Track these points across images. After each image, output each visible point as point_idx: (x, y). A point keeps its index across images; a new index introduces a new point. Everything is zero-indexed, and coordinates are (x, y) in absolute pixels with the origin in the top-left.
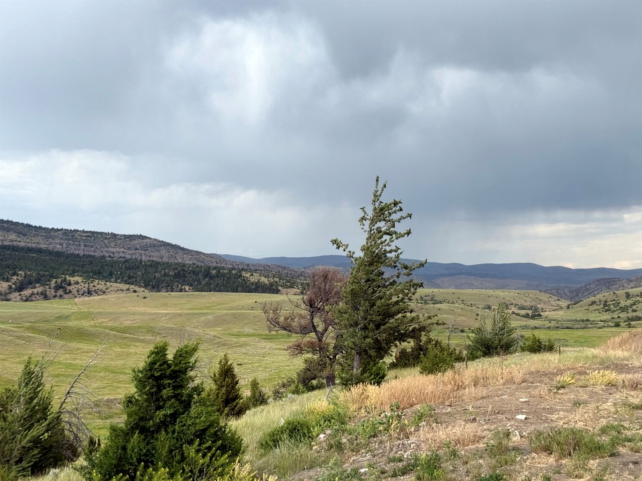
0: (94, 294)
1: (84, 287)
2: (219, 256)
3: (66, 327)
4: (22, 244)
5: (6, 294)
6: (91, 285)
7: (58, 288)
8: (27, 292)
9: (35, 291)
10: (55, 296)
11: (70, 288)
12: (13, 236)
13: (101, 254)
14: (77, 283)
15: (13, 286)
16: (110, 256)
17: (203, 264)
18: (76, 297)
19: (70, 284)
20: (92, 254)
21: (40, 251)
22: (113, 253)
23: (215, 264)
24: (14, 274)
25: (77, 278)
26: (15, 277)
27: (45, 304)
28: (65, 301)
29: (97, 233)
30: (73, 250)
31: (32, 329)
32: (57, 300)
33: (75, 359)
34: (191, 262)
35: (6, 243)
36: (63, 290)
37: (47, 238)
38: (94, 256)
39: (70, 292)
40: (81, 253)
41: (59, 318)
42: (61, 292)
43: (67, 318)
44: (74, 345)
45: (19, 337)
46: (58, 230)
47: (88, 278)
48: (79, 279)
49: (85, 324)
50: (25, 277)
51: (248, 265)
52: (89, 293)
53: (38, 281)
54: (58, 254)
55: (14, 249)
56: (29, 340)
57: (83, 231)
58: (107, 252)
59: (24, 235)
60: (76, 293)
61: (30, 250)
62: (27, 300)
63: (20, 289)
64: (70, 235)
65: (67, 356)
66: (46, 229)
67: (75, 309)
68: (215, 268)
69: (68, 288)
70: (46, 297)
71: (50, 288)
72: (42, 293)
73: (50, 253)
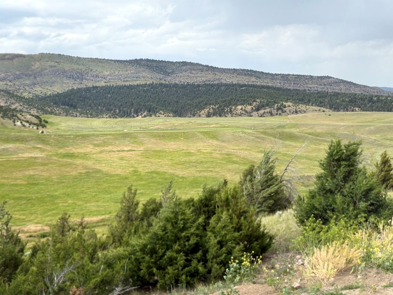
0: (299, 113)
1: (293, 108)
2: (379, 88)
3: (284, 132)
4: (259, 84)
5: (250, 113)
6: (298, 107)
7: (278, 109)
8: (261, 112)
9: (266, 111)
10: (277, 114)
11: (285, 109)
12: (253, 79)
13: (303, 89)
14: (289, 106)
15: (254, 108)
16: (309, 90)
17: (368, 94)
18: (288, 115)
19: (285, 107)
20: (298, 88)
21: (268, 87)
22: (311, 88)
23: (376, 94)
24: (254, 101)
25: (289, 104)
26: (255, 103)
27: (272, 118)
28: (283, 117)
29: (301, 76)
30: (287, 86)
31: (264, 133)
32: (278, 116)
33: (288, 151)
34: (360, 93)
35: (250, 83)
36: (281, 110)
37: (272, 79)
38: (299, 90)
39: (285, 111)
40: (292, 88)
41: (279, 127)
42: (280, 112)
43: (283, 127)
44: (287, 142)
45: (257, 138)
46: (278, 75)
47: (296, 103)
48: (291, 104)
49: (294, 131)
50: (260, 103)
52: (296, 112)
53: (267, 105)
54: (279, 89)
55: (254, 86)
56: (263, 139)
57: (293, 75)
58: (307, 87)
59: (260, 78)
60: (289, 112)
61: (263, 87)
62: (261, 116)
63: (258, 109)
64: (285, 77)
65: (284, 149)
66: (272, 74)
67: (288, 122)
68: (376, 96)
69: (284, 109)
70: (272, 115)
71: (274, 109)
72: (269, 112)
73: (274, 88)
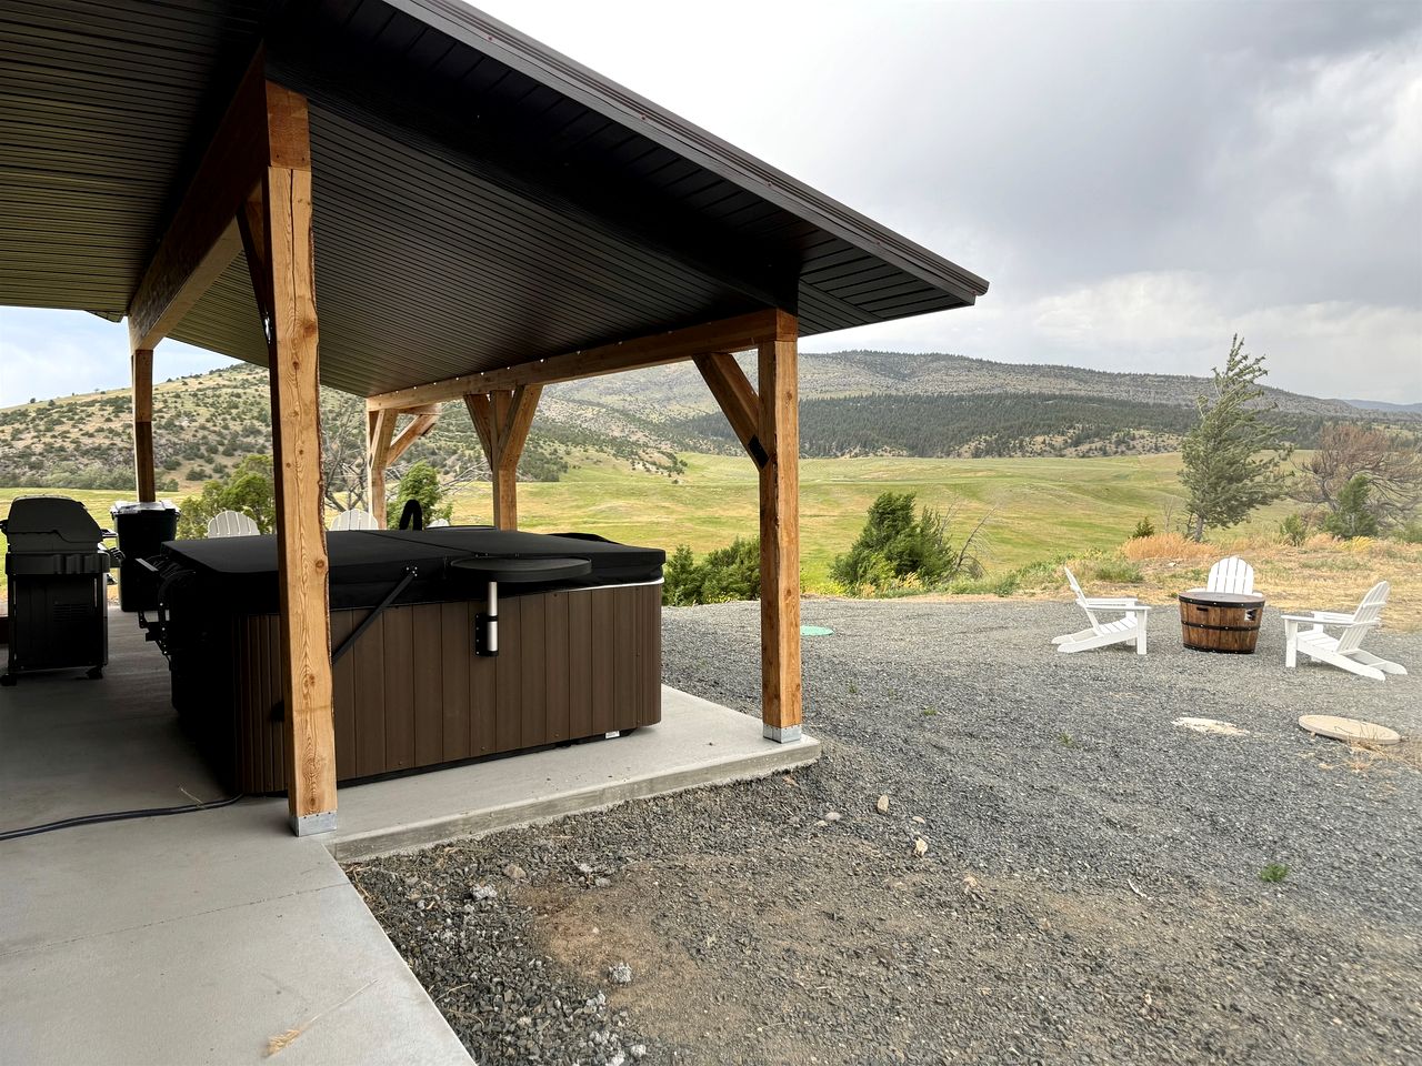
0: (1163, 450)
1: (1150, 442)
2: (1342, 402)
3: (1115, 489)
4: (1082, 393)
5: (1061, 449)
6: (1160, 439)
7: (1119, 443)
8: (1084, 447)
9: (1093, 446)
10: (1116, 453)
11: (1135, 443)
12: (1072, 384)
13: (1176, 403)
14: (1142, 437)
15: (1069, 441)
16: (1187, 405)
17: (1314, 413)
18: (1140, 454)
19: (1134, 439)
20: (1164, 402)
21: (1101, 400)
22: (1191, 401)
23: (1333, 414)
24: (1070, 428)
25: (1141, 432)
26: (1072, 431)
27: (1104, 461)
28: (1127, 458)
29: (1173, 377)
30: (1142, 398)
31: (1077, 489)
32: (1118, 457)
33: (1119, 524)
34: (1298, 411)
35: (1064, 393)
36: (1125, 445)
37: (1112, 384)
38: (1166, 406)
39: (1134, 447)
40: (1151, 402)
41: (1117, 477)
42: (1123, 448)
43: (1126, 477)
44: (1121, 508)
45: (1059, 497)
46: (1125, 375)
47: (1157, 431)
48: (1146, 433)
49: (1142, 486)
50: (1083, 431)
51: (1385, 414)
52: (1157, 449)
53: (1097, 435)
54: (1123, 404)
55: (1072, 398)
56: (1071, 500)
57: (1156, 376)
58: (1184, 400)
59: (1086, 382)
60: (1141, 449)
61: (1091, 399)
62: (1083, 457)
63: (1076, 443)
64: (1139, 380)
65: (1111, 520)
66: (1110, 375)
67: (1137, 467)
68: (1331, 419)
69: (1132, 443)
70: (1105, 454)
71: (1110, 443)
72: (1101, 449)
73: (1113, 402)
